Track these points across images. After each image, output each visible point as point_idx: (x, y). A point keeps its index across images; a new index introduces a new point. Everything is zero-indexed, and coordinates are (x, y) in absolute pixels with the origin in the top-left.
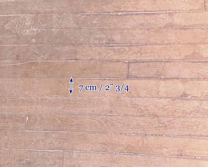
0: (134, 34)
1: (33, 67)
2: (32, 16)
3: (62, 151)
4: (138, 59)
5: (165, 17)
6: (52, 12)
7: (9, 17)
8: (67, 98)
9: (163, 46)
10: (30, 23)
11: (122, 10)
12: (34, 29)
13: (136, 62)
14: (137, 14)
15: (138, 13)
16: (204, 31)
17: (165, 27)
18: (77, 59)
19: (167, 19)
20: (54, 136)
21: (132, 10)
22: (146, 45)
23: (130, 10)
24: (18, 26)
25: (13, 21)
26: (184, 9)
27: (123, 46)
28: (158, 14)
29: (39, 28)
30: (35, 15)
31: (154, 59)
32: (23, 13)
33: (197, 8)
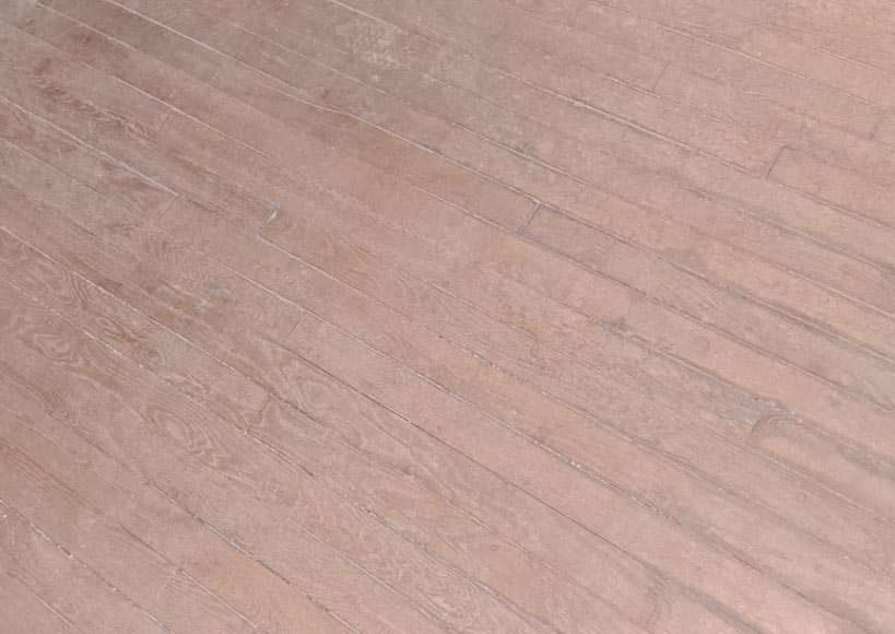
0: (583, 156)
1: (344, 125)
2: (400, 31)
3: (303, 310)
4: (563, 207)
5: (669, 153)
6: (443, 42)
7: (356, 14)
8: (372, 214)
9: (633, 207)
10: (388, 43)
11: (588, 99)
12: (389, 58)
13: (557, 211)
14: (612, 120)
15: (618, 119)
16: (739, 218)
17: (658, 172)
18: (437, 151)
19: (673, 158)
20: (304, 272)
21: (608, 108)
22: (598, 188)
23: (603, 105)
24: (362, 39)
25: (358, 23)
26: (720, 154)
27: (547, 168)
28: (658, 139)
29: (400, 61)
30: (407, 33)
31: (598, 223)
32: (386, 19)
33: (750, 164)
